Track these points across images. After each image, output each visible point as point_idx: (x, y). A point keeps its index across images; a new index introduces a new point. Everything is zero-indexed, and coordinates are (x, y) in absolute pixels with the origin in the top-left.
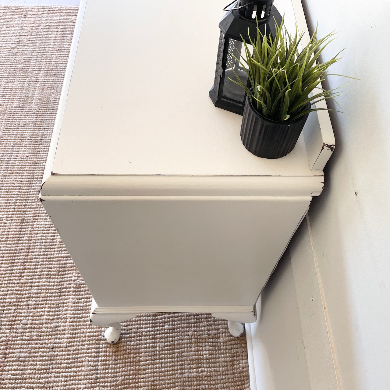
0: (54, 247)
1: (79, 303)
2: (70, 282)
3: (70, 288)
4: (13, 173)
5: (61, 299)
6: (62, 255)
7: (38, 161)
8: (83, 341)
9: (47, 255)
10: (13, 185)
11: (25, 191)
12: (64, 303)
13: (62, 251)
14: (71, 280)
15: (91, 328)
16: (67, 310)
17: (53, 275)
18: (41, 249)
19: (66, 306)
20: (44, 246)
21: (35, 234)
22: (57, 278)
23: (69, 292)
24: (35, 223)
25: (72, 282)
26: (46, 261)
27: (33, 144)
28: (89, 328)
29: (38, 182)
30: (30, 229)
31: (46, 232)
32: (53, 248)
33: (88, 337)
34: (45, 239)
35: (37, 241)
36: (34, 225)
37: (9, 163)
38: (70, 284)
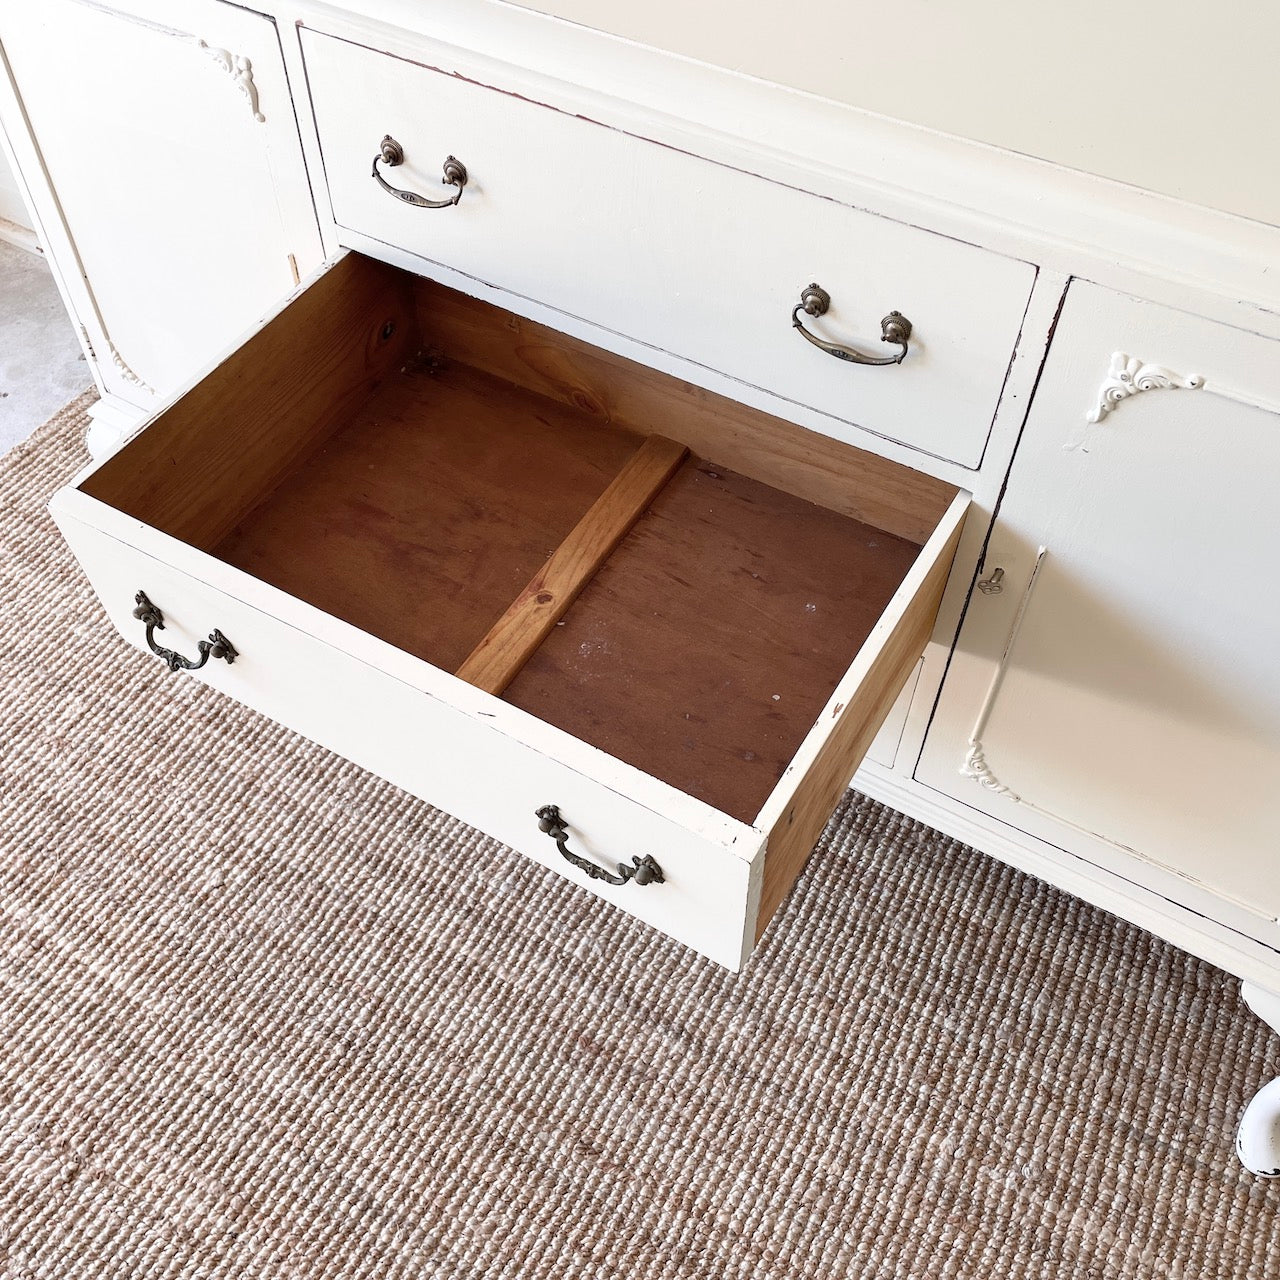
0: (854, 1195)
1: (1107, 1207)
2: (1020, 1199)
3: (1040, 1210)
4: (440, 1211)
5: (1073, 1258)
6: (902, 1180)
7: (441, 1096)
8: (1250, 1250)
9: (876, 1232)
10: (498, 1232)
11: (553, 1198)
12: (1091, 1255)
13: (883, 1176)
14: (1013, 1195)
15: (1215, 1205)
16: (1121, 1256)
17: (968, 1243)
18: (840, 1243)
19: (1105, 1253)
20: (834, 1225)
21: (765, 1238)
22: (987, 1237)
23: (1053, 1219)
24: (721, 1219)
25: (1022, 1193)
26: (900, 1246)
27: (349, 1082)
28: (1211, 1213)
29: (542, 1135)
30: (736, 1250)
31: (777, 1196)
32: (859, 1201)
33: (1240, 1226)
34: (809, 1212)
35: (802, 1243)
36: (724, 1228)
37: (381, 1207)
38: (1026, 1204)
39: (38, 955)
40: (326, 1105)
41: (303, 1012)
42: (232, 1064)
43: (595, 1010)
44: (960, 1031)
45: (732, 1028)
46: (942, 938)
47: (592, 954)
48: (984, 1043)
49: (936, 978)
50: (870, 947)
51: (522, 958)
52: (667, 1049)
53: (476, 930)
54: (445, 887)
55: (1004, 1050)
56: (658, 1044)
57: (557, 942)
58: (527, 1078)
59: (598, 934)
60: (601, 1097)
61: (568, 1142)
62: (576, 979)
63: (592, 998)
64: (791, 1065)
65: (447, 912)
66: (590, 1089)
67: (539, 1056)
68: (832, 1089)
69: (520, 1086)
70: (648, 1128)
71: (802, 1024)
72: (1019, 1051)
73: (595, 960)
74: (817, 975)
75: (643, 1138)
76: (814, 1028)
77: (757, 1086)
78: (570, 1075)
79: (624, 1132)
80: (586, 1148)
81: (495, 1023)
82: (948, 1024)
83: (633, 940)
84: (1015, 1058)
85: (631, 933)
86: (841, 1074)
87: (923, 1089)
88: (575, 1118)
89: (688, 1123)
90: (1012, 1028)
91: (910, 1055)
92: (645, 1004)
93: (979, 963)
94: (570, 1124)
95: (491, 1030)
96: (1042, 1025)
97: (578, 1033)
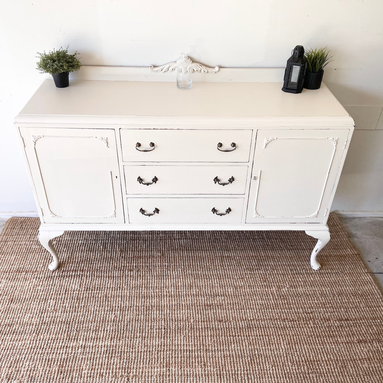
0: (266, 304)
1: (302, 285)
2: (289, 291)
3: (293, 291)
4: (203, 344)
5: (302, 294)
6: (271, 297)
7: (188, 327)
8: (324, 281)
9: (273, 307)
10: (215, 341)
11: (220, 331)
12: (304, 293)
13: (268, 299)
14: (288, 291)
15: (315, 277)
16: (308, 291)
17: (287, 301)
18: (269, 311)
19: (306, 291)
20: (267, 309)
21: (258, 317)
22: (289, 298)
23: (296, 291)
24: (249, 319)
25: (289, 290)
26: (278, 307)
27: (170, 334)
28: (315, 278)
29: (211, 323)
30: (255, 321)
31: (255, 310)
32: (267, 304)
33: (320, 278)
34: (262, 310)
35: (264, 315)
36: (251, 319)
37: (192, 350)
38: (291, 291)
39: (86, 349)
40: (168, 340)
41: (151, 328)
42: (144, 344)
43: (204, 300)
44: (264, 272)
45: (229, 290)
46: (251, 260)
47: (197, 292)
48: (269, 272)
49: (255, 266)
50: (241, 267)
51: (185, 299)
52: (221, 299)
53: (173, 298)
54: (161, 295)
55: (272, 271)
56: (219, 299)
57: (189, 293)
58: (201, 316)
59: (196, 288)
60: (216, 312)
61: (216, 322)
62: (197, 297)
63: (203, 298)
64: (243, 291)
65: (165, 298)
66: (214, 312)
67: (201, 312)
68: (252, 291)
69: (201, 318)
70: (228, 312)
71: (240, 284)
72: (274, 270)
73: (198, 292)
74: (237, 275)
75: (228, 314)
76: (242, 283)
77: (240, 297)
78: (208, 312)
79: (224, 315)
80: (220, 321)
81: (189, 311)
82: (261, 272)
83: (202, 286)
84: (274, 272)
85: (201, 285)
86: (251, 288)
87: (265, 283)
88: (215, 318)
89: (233, 308)
90: (271, 268)
91: (259, 280)
92: (212, 294)
93: (259, 261)
94: (214, 319)
95: (189, 313)
96: (275, 265)
97: (205, 305)
